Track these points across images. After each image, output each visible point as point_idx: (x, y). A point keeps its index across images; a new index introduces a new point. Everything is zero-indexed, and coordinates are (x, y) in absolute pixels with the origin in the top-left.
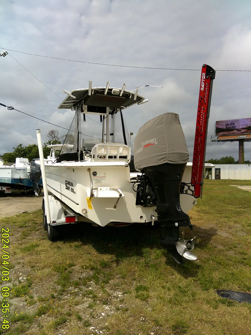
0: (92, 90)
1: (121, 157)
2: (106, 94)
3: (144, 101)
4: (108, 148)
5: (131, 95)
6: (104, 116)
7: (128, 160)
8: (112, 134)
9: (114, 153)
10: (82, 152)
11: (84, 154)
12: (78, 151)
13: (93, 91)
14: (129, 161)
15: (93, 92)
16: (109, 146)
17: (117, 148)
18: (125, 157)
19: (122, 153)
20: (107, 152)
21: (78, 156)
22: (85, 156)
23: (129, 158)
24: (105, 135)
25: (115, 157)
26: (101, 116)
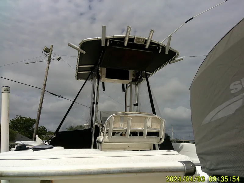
0: (106, 40)
1: (149, 134)
2: (126, 44)
3: (177, 59)
4: (130, 119)
5: (161, 48)
6: (127, 85)
7: (161, 139)
8: (136, 105)
9: (138, 128)
10: (96, 127)
11: (101, 131)
12: (92, 125)
13: (108, 41)
14: (163, 140)
15: (108, 43)
16: (130, 117)
17: (144, 120)
18: (156, 134)
19: (150, 127)
20: (128, 126)
21: (92, 133)
22: (101, 133)
23: (162, 135)
24: (129, 106)
25: (141, 134)
26: (123, 85)
